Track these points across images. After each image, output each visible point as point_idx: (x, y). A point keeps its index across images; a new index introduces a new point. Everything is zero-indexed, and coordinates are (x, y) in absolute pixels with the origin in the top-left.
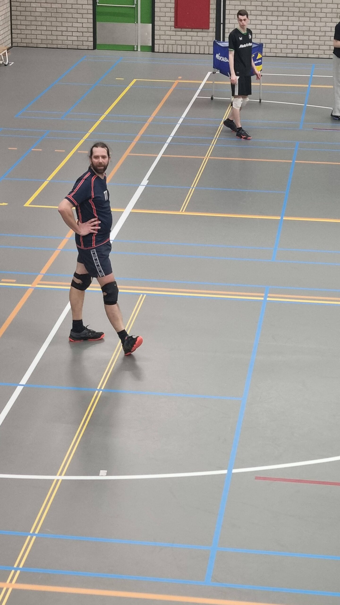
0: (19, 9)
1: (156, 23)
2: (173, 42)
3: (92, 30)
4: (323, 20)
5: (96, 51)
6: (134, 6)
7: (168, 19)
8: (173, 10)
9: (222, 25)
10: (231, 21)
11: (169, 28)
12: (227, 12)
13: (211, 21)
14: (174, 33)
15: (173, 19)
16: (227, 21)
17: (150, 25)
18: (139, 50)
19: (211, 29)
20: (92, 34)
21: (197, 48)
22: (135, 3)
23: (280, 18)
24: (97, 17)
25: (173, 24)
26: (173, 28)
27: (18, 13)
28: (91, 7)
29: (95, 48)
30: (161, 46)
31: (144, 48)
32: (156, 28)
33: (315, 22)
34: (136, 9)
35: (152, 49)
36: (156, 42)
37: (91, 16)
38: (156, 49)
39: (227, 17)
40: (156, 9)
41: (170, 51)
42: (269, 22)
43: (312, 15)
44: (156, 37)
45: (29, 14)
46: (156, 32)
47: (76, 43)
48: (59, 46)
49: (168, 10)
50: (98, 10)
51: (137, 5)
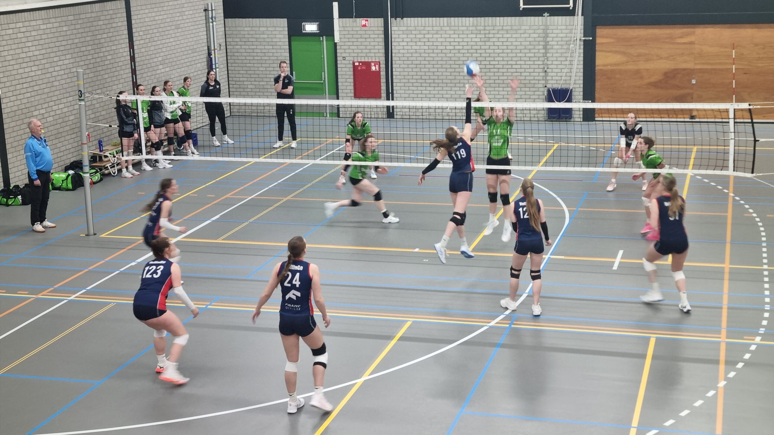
0: (235, 86)
1: (340, 95)
6: (322, 82)
7: (349, 91)
8: (352, 84)
9: (391, 94)
10: (398, 91)
11: (349, 98)
12: (394, 84)
13: (382, 92)
14: (354, 102)
15: (353, 91)
16: (395, 92)
17: (335, 97)
18: (328, 116)
19: (382, 98)
21: (373, 113)
22: (323, 79)
23: (436, 89)
25: (353, 95)
26: (353, 98)
30: (345, 113)
31: (332, 115)
32: (340, 98)
34: (324, 84)
35: (338, 115)
36: (340, 109)
38: (341, 115)
39: (394, 88)
40: (340, 84)
42: (428, 92)
44: (341, 106)
49: (348, 84)
51: (325, 81)
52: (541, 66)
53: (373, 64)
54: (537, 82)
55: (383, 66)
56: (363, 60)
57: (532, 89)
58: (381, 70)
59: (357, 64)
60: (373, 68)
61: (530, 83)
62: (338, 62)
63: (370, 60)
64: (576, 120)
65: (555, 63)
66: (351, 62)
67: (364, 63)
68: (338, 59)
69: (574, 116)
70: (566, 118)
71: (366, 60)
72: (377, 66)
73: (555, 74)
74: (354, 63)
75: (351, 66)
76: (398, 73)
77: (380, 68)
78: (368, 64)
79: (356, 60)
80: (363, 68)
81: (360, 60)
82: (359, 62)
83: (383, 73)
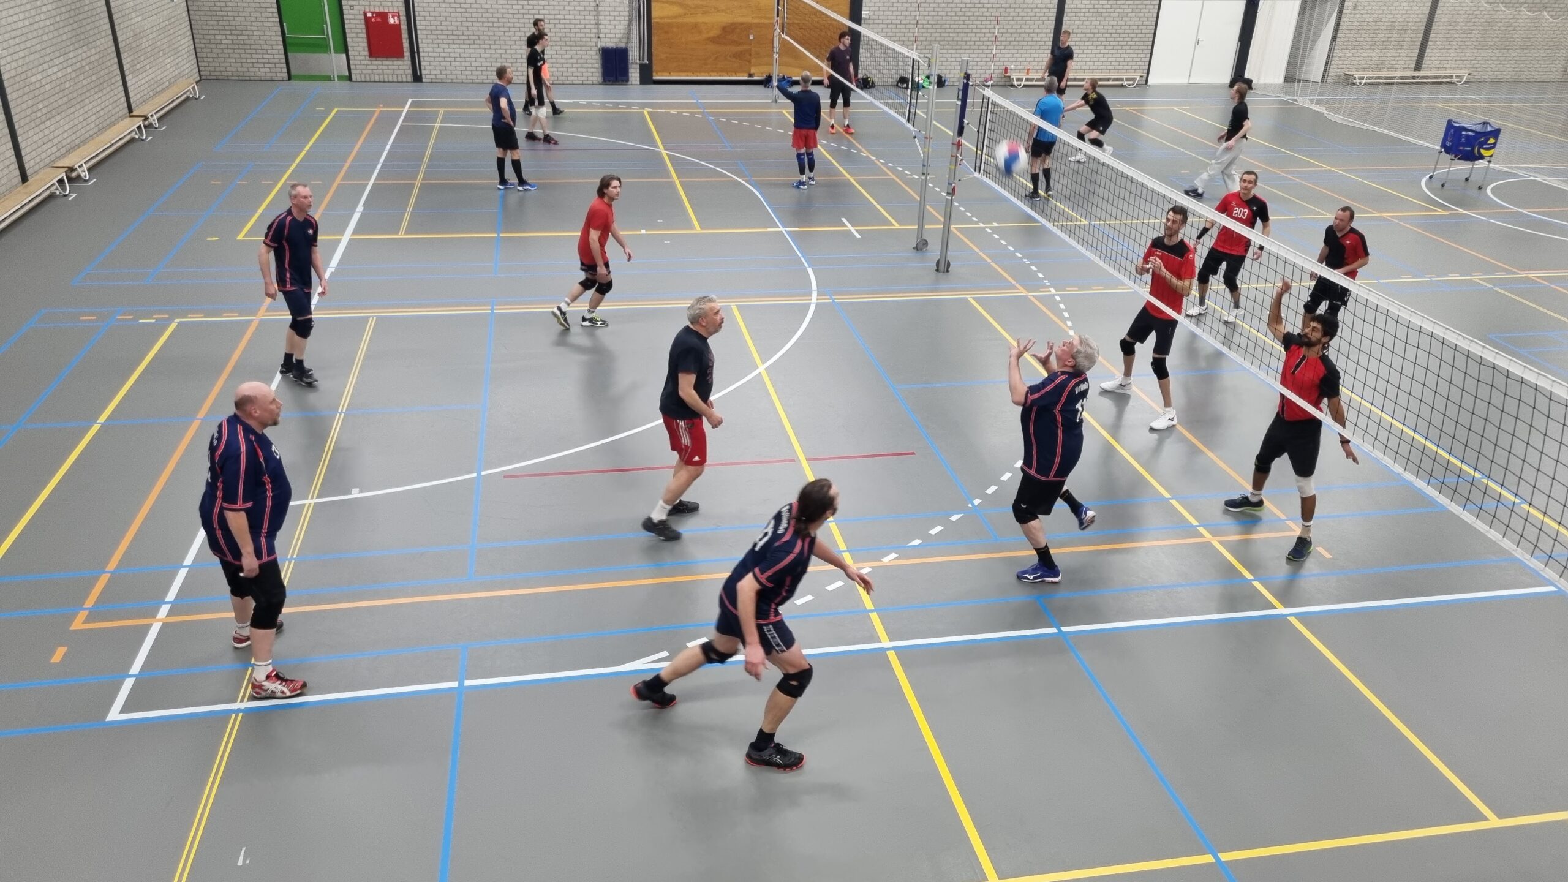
0: (203, 41)
1: (350, 53)
2: (370, 71)
3: (284, 61)
4: (513, 47)
5: (292, 82)
6: (325, 37)
7: (361, 49)
8: (365, 40)
9: (416, 55)
10: (425, 50)
11: (363, 58)
12: (420, 41)
13: (405, 50)
14: (369, 63)
15: (367, 49)
16: (421, 50)
17: (344, 56)
18: (336, 79)
19: (406, 58)
20: (285, 65)
21: (395, 76)
22: (326, 33)
23: (472, 46)
24: (288, 48)
25: (367, 53)
26: (368, 58)
27: (202, 46)
28: (280, 38)
29: (290, 78)
30: (358, 76)
31: (341, 78)
32: (351, 58)
33: (506, 50)
34: (326, 39)
35: (350, 78)
36: (352, 71)
37: (282, 47)
38: (354, 78)
39: (420, 46)
40: (348, 40)
41: (368, 79)
42: (462, 51)
43: (502, 43)
44: (352, 67)
45: (214, 46)
46: (351, 62)
47: (269, 74)
48: (252, 78)
49: (360, 40)
50: (288, 41)
51: (328, 35)
52: (593, 22)
53: (390, 16)
54: (589, 39)
55: (403, 18)
56: (377, 10)
57: (583, 48)
58: (402, 23)
59: (369, 15)
60: (391, 21)
61: (581, 41)
62: (345, 12)
63: (386, 11)
64: (633, 83)
65: (607, 18)
66: (362, 12)
67: (379, 14)
68: (344, 7)
69: (630, 79)
70: (622, 81)
71: (382, 10)
72: (396, 18)
73: (608, 31)
74: (365, 14)
75: (362, 17)
76: (424, 27)
77: (399, 20)
78: (384, 16)
79: (367, 10)
80: (379, 20)
81: (372, 10)
82: (373, 13)
83: (404, 27)
